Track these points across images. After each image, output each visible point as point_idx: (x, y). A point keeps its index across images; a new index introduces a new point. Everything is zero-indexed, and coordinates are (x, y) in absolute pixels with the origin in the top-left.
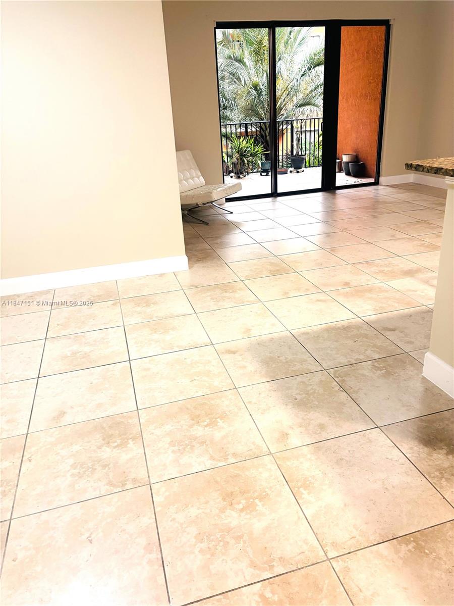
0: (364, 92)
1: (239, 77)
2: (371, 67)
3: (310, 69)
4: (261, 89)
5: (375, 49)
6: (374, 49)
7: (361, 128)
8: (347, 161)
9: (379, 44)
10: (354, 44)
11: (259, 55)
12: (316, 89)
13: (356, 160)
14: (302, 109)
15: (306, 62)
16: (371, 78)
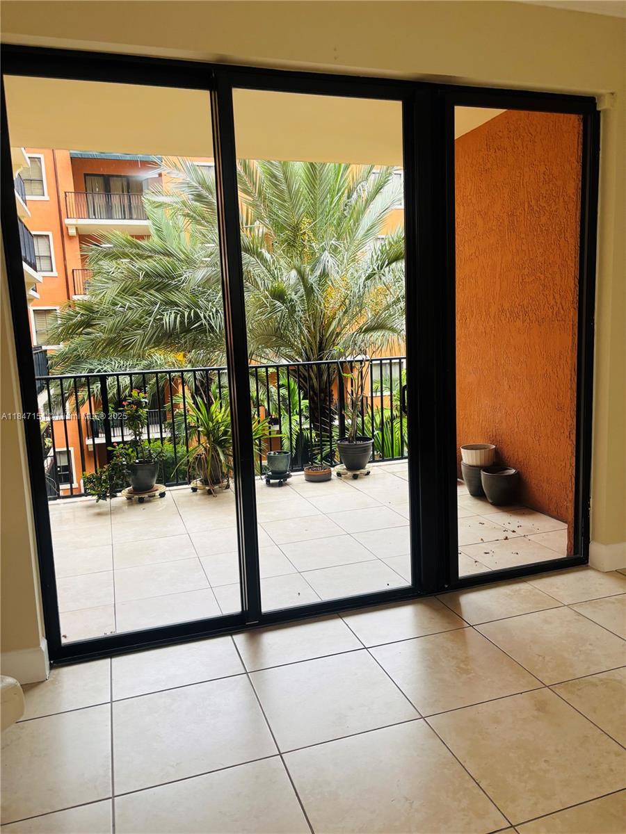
0: (506, 306)
1: (255, 279)
2: (524, 248)
3: (381, 269)
4: (292, 300)
5: (533, 203)
6: (530, 206)
7: (506, 387)
8: (474, 464)
9: (543, 191)
10: (474, 201)
11: (295, 247)
12: (395, 303)
13: (496, 463)
14: (368, 336)
15: (375, 257)
16: (526, 271)
